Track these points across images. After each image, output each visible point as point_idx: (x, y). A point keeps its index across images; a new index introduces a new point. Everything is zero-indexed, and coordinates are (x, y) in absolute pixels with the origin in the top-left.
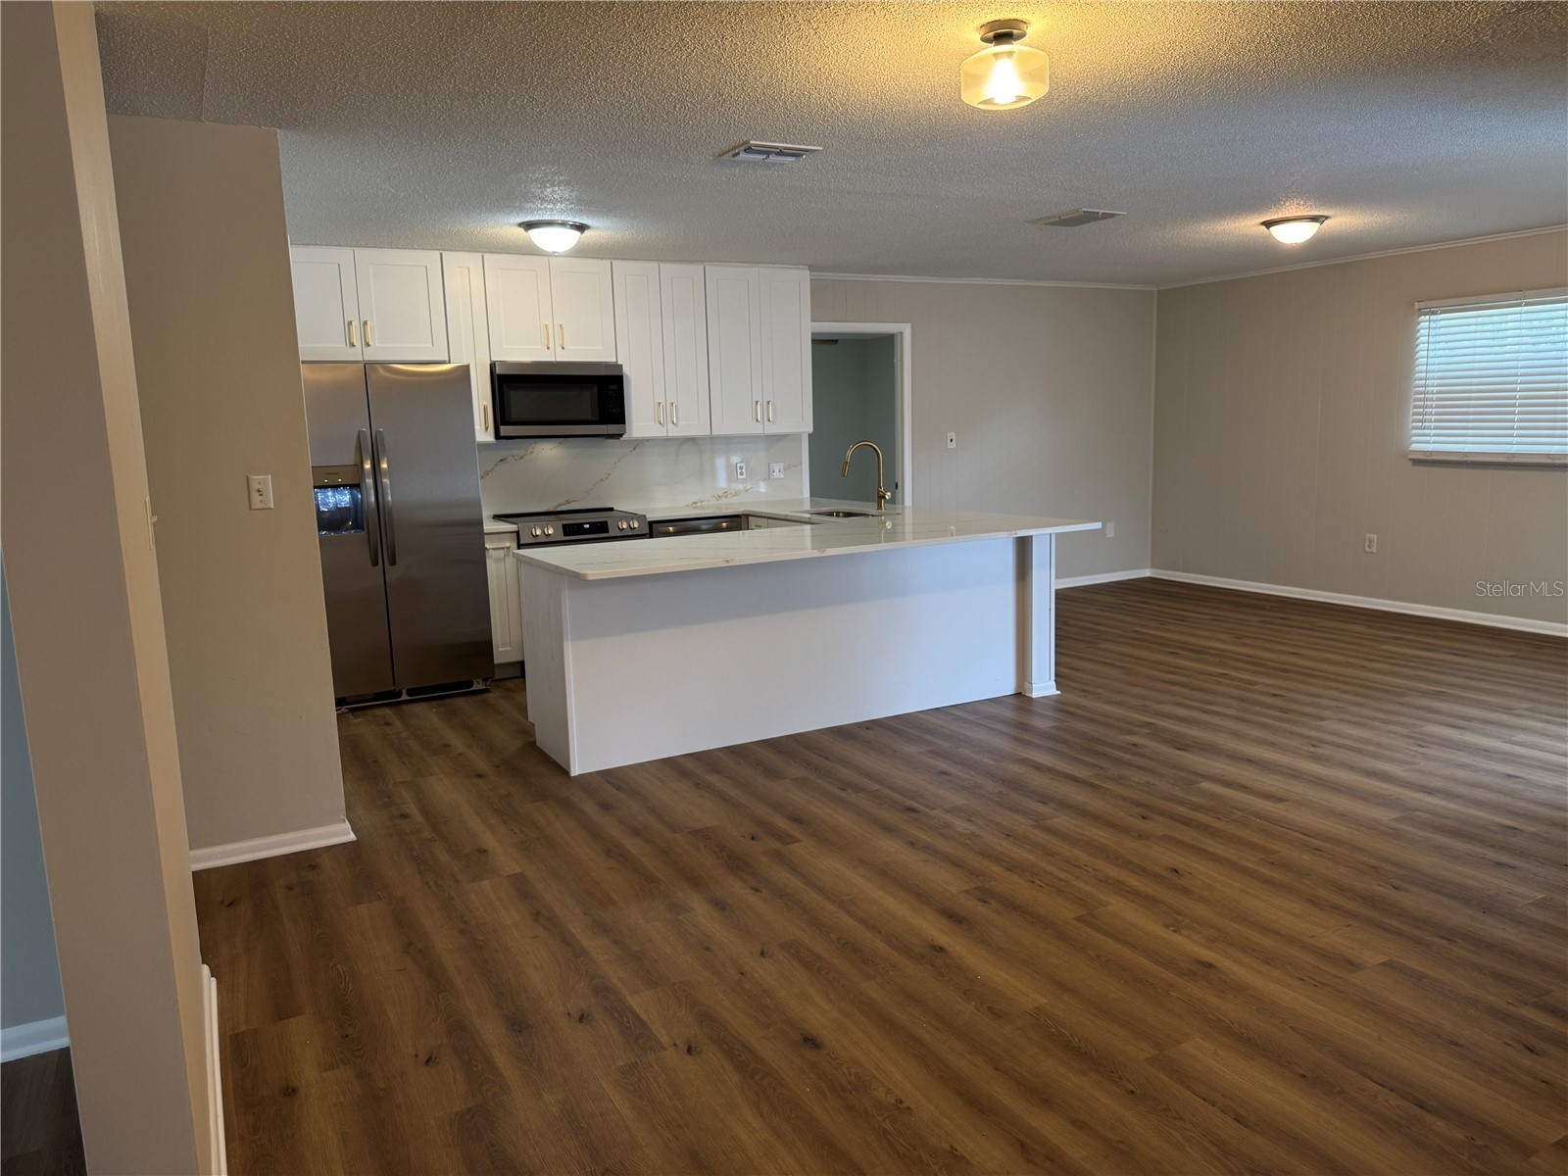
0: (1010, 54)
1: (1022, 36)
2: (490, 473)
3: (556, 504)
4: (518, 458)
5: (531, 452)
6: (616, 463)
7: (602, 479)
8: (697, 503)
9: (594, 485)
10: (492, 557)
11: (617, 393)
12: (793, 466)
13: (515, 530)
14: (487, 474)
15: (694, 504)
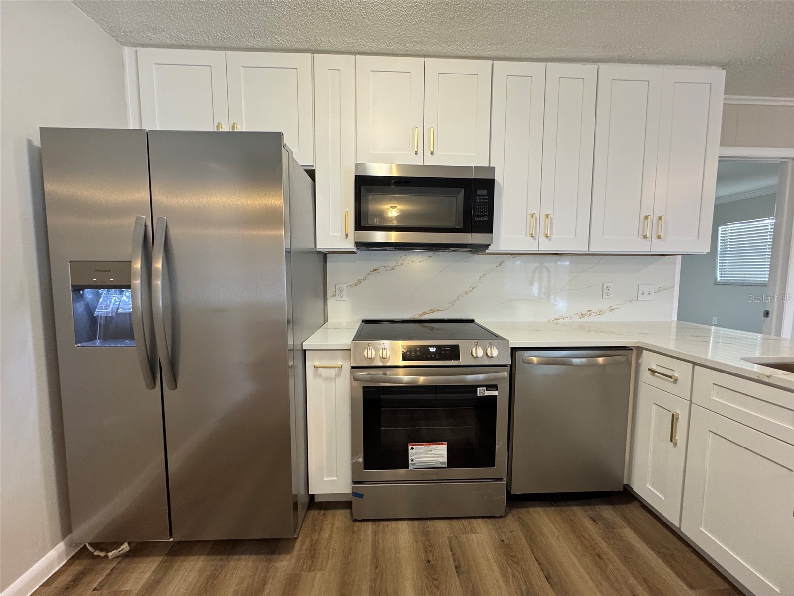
2: (362, 281)
3: (421, 313)
4: (389, 269)
5: (402, 264)
6: (481, 277)
7: (466, 292)
8: (559, 319)
9: (458, 297)
10: (320, 376)
11: (486, 199)
12: (664, 289)
13: (349, 348)
14: (361, 282)
15: (556, 320)
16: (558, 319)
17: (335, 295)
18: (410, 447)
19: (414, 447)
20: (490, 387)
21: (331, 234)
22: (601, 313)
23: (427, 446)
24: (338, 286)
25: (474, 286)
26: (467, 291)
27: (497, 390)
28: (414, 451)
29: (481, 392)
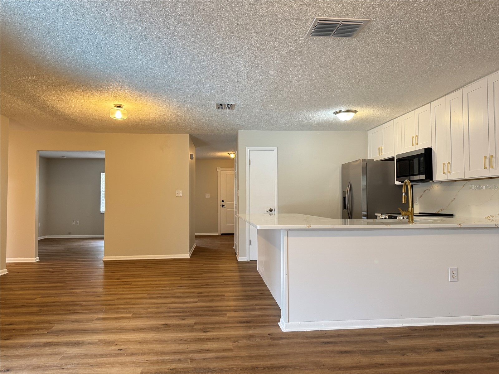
0: (120, 110)
1: (123, 107)
3: (438, 211)
4: (429, 190)
5: (432, 188)
6: (457, 193)
9: (450, 203)
11: (423, 161)
14: (421, 196)
17: (415, 202)
24: (416, 198)
25: (455, 198)
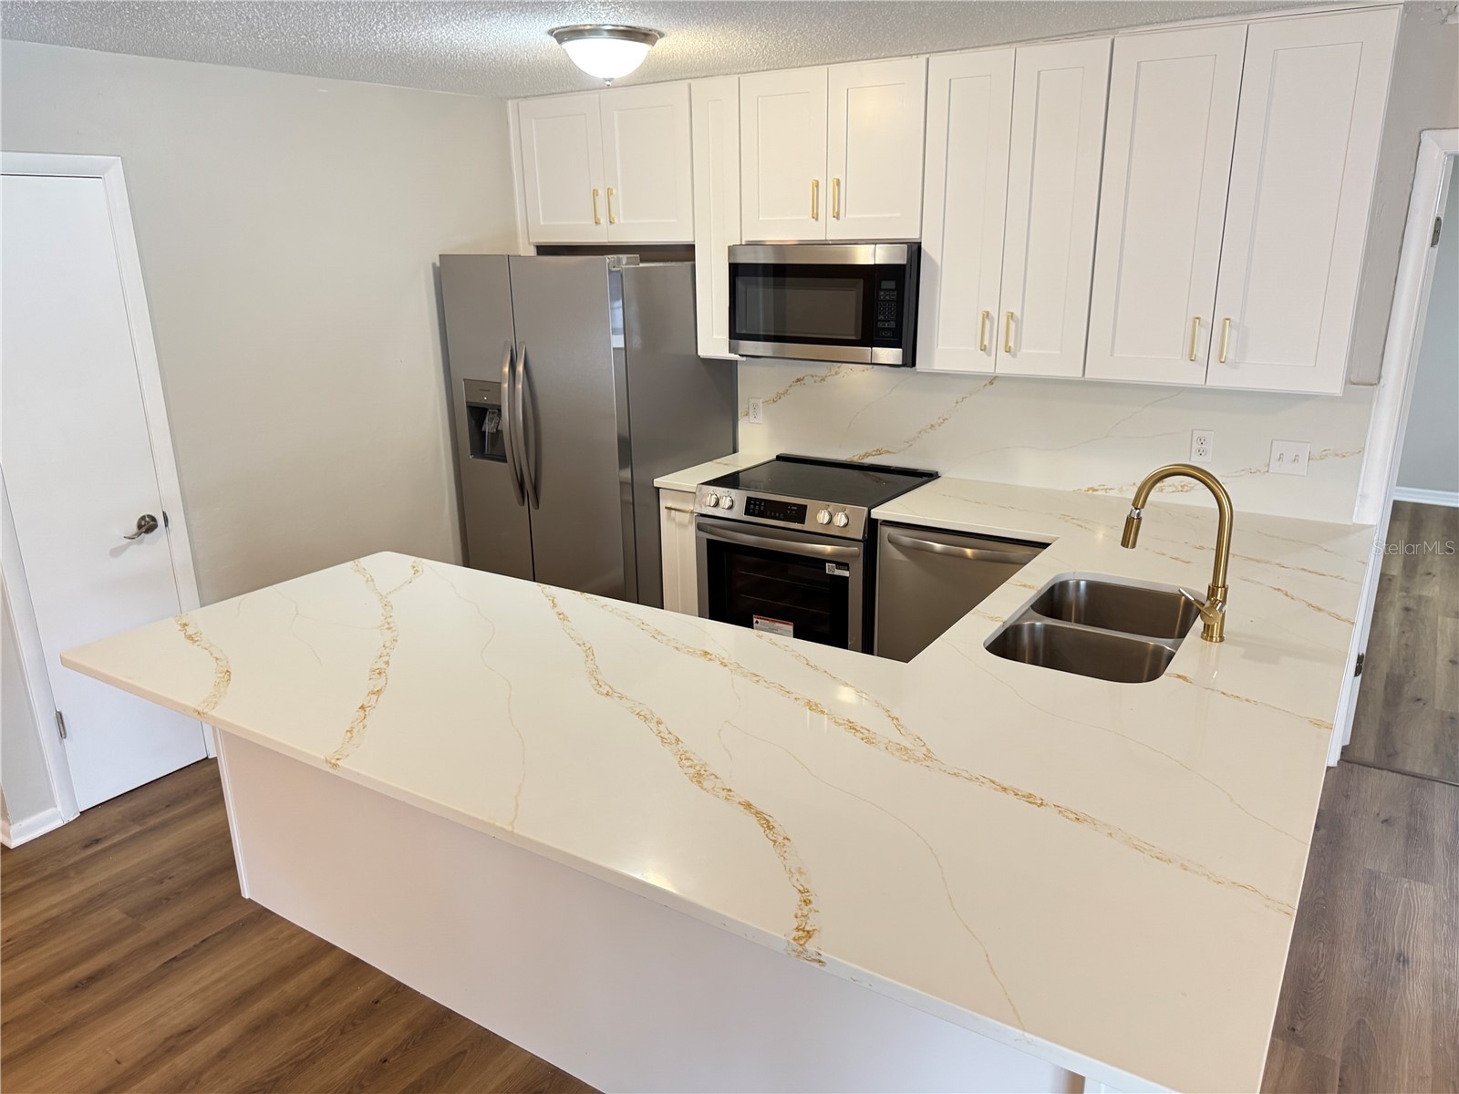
2: (782, 396)
3: (862, 453)
4: (819, 379)
5: (837, 373)
6: (957, 403)
7: (932, 426)
8: (1097, 490)
9: (920, 432)
10: (674, 520)
11: (893, 295)
12: (1337, 455)
13: (694, 491)
14: (780, 398)
15: (1090, 492)
16: (1094, 490)
17: (747, 414)
18: (755, 620)
19: (759, 620)
20: (841, 565)
21: (715, 337)
22: (1186, 488)
23: (772, 623)
24: (752, 401)
25: (945, 416)
26: (934, 424)
27: (848, 570)
28: (758, 625)
29: (830, 569)
